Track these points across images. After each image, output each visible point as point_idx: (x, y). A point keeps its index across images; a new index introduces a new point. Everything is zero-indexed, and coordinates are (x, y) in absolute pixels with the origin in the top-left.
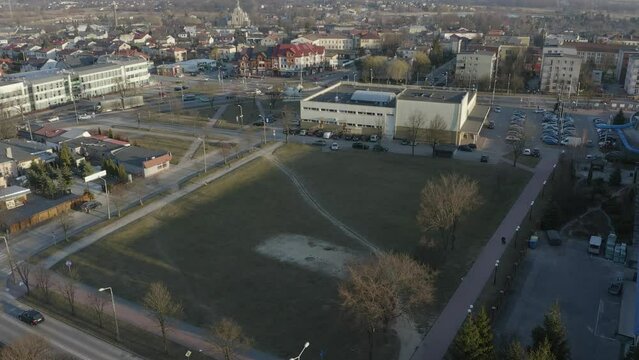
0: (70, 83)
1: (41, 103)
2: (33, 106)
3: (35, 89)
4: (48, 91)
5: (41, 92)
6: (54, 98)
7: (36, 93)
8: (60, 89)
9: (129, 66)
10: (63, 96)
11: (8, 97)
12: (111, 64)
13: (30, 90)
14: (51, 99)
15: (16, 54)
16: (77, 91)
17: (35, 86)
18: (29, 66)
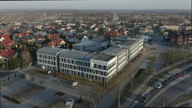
0: (128, 53)
1: (120, 67)
2: (117, 70)
4: (122, 59)
5: (120, 61)
6: (123, 64)
9: (140, 42)
10: (125, 61)
11: (111, 67)
16: (128, 57)
17: (119, 57)
18: (74, 38)
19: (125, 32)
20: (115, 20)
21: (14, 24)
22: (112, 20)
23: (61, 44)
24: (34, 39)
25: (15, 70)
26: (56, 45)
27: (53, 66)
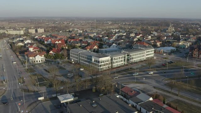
0: (126, 57)
1: (115, 65)
2: (112, 66)
3: (113, 59)
4: (118, 60)
5: (115, 61)
6: (120, 63)
7: (114, 61)
8: (122, 59)
9: (147, 51)
10: (123, 62)
11: (104, 62)
12: (141, 49)
13: (112, 59)
14: (118, 63)
15: (100, 39)
16: (128, 60)
17: (114, 58)
18: (106, 45)
19: (157, 43)
20: (170, 31)
21: (77, 32)
22: (167, 31)
23: (94, 48)
24: (80, 44)
25: (57, 60)
26: (90, 49)
27: (77, 60)
